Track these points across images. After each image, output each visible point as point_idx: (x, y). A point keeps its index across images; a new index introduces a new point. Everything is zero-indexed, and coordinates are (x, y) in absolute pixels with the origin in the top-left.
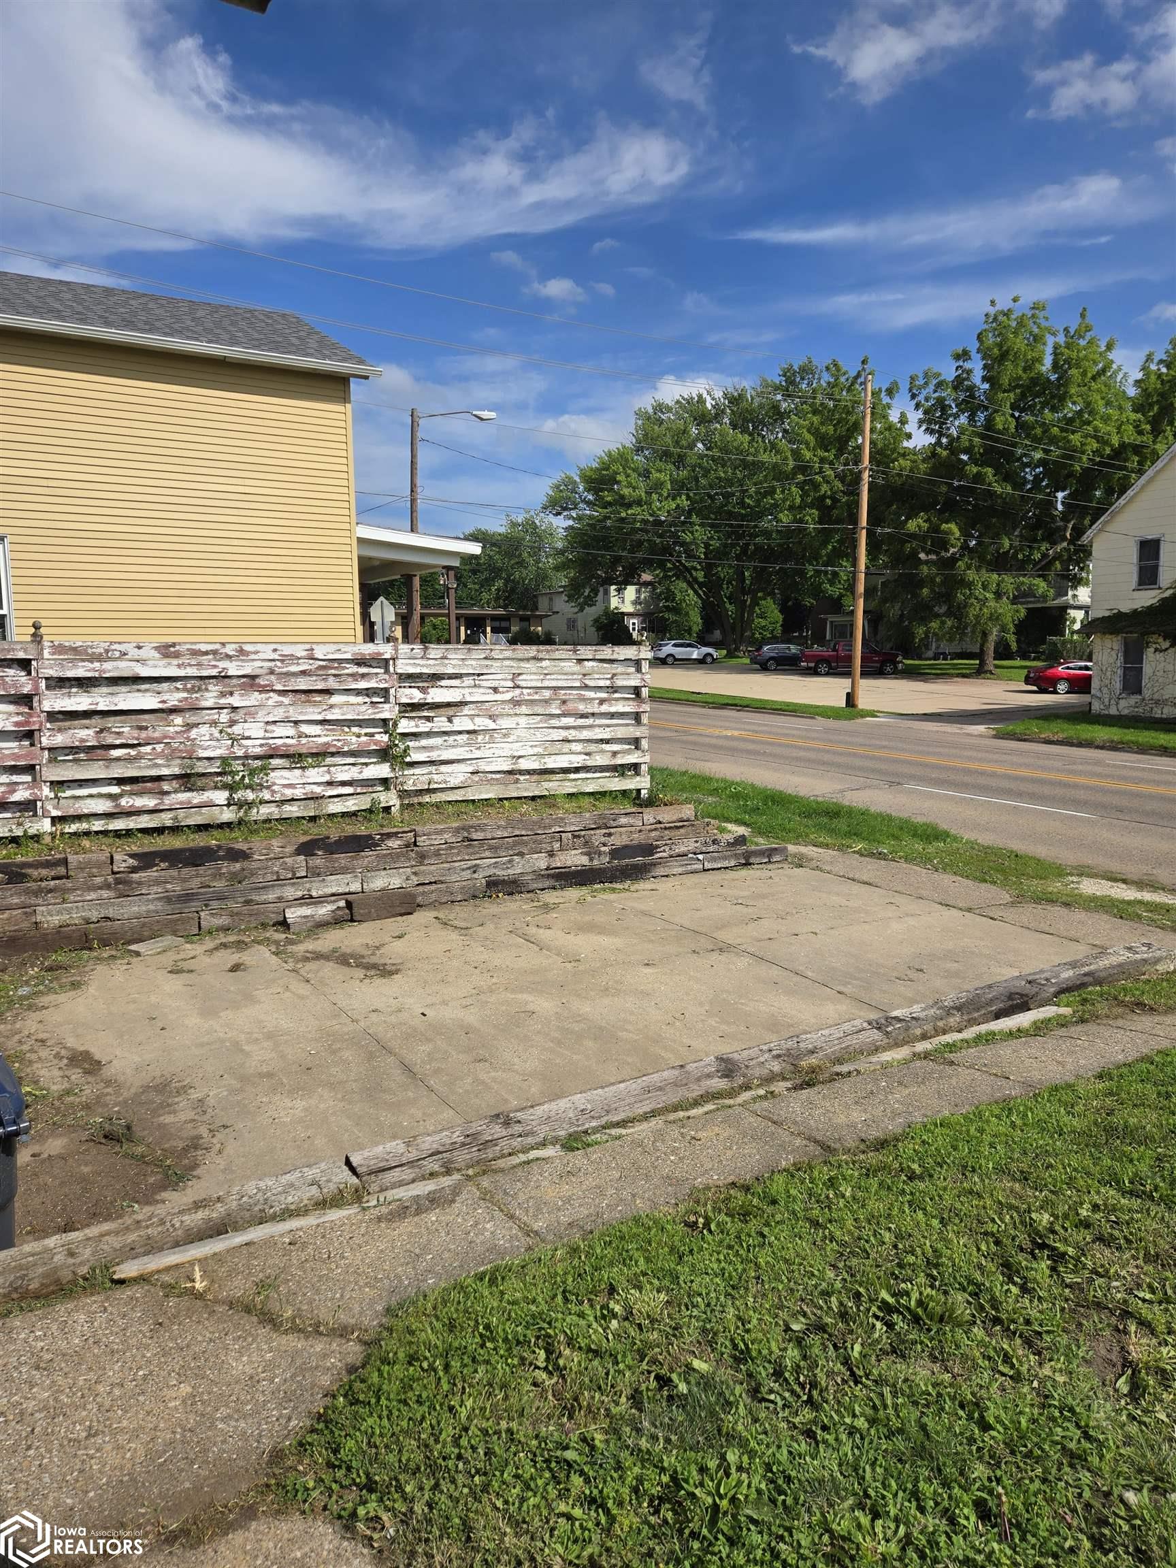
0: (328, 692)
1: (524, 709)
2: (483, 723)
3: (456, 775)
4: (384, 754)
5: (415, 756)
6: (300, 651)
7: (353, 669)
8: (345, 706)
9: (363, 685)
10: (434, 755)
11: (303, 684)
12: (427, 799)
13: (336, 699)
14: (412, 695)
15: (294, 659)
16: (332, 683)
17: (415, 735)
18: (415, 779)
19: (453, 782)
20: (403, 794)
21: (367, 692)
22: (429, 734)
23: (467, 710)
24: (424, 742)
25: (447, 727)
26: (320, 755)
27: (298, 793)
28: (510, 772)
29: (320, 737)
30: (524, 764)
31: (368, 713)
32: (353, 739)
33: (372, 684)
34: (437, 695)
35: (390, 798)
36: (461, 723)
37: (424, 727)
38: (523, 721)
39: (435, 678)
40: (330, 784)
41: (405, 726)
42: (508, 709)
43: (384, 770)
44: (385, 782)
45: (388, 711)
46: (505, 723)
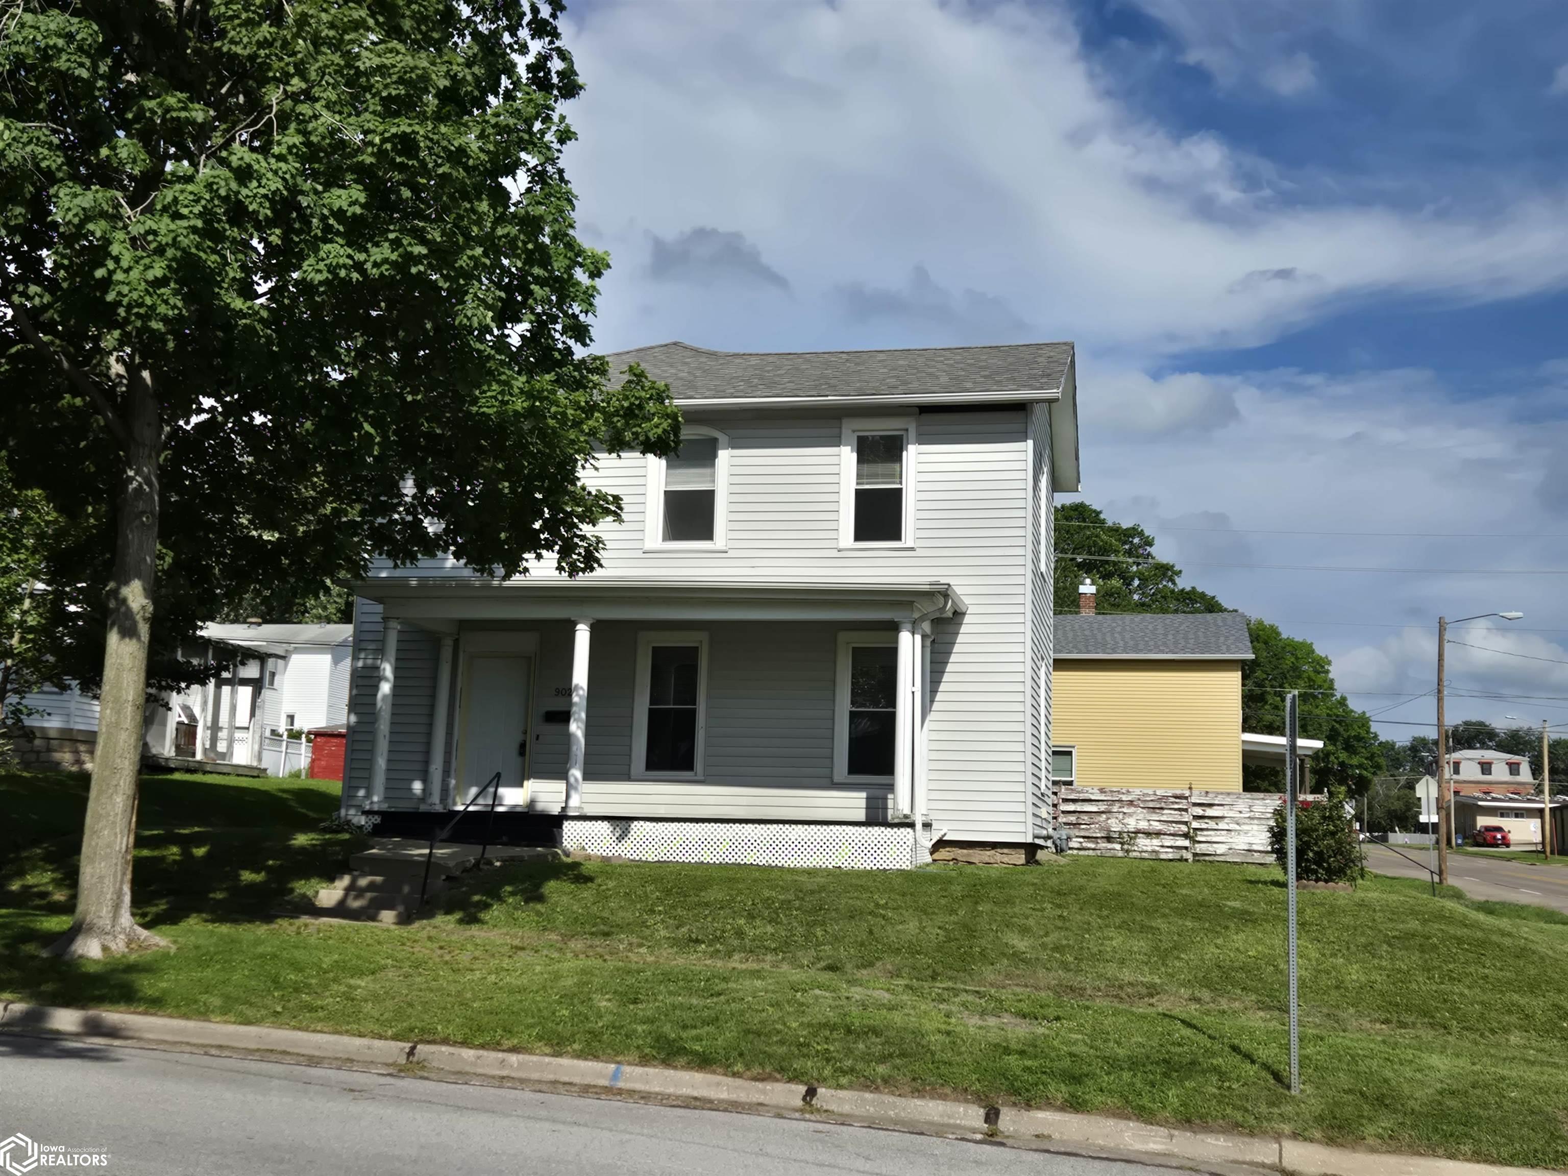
0: (1162, 808)
1: (1256, 822)
2: (1233, 826)
3: (1221, 849)
4: (1186, 836)
5: (1199, 838)
6: (1151, 792)
7: (1173, 800)
8: (1167, 815)
9: (1176, 806)
10: (1209, 839)
11: (1151, 805)
12: (1207, 858)
13: (1166, 812)
14: (1199, 811)
15: (1148, 795)
16: (1163, 805)
17: (1202, 830)
18: (1200, 848)
19: (1218, 852)
20: (1195, 855)
21: (1180, 810)
22: (1207, 830)
23: (1226, 820)
24: (1205, 833)
25: (1216, 827)
26: (1158, 834)
27: (1149, 849)
28: (1249, 851)
29: (1157, 826)
30: (1255, 847)
31: (1178, 818)
32: (1173, 829)
33: (1180, 806)
34: (1210, 812)
35: (1188, 856)
36: (1222, 825)
37: (1204, 826)
38: (1255, 827)
39: (1210, 805)
40: (1162, 846)
41: (1195, 825)
42: (1247, 821)
43: (1186, 843)
44: (1186, 848)
45: (1186, 817)
46: (1245, 827)
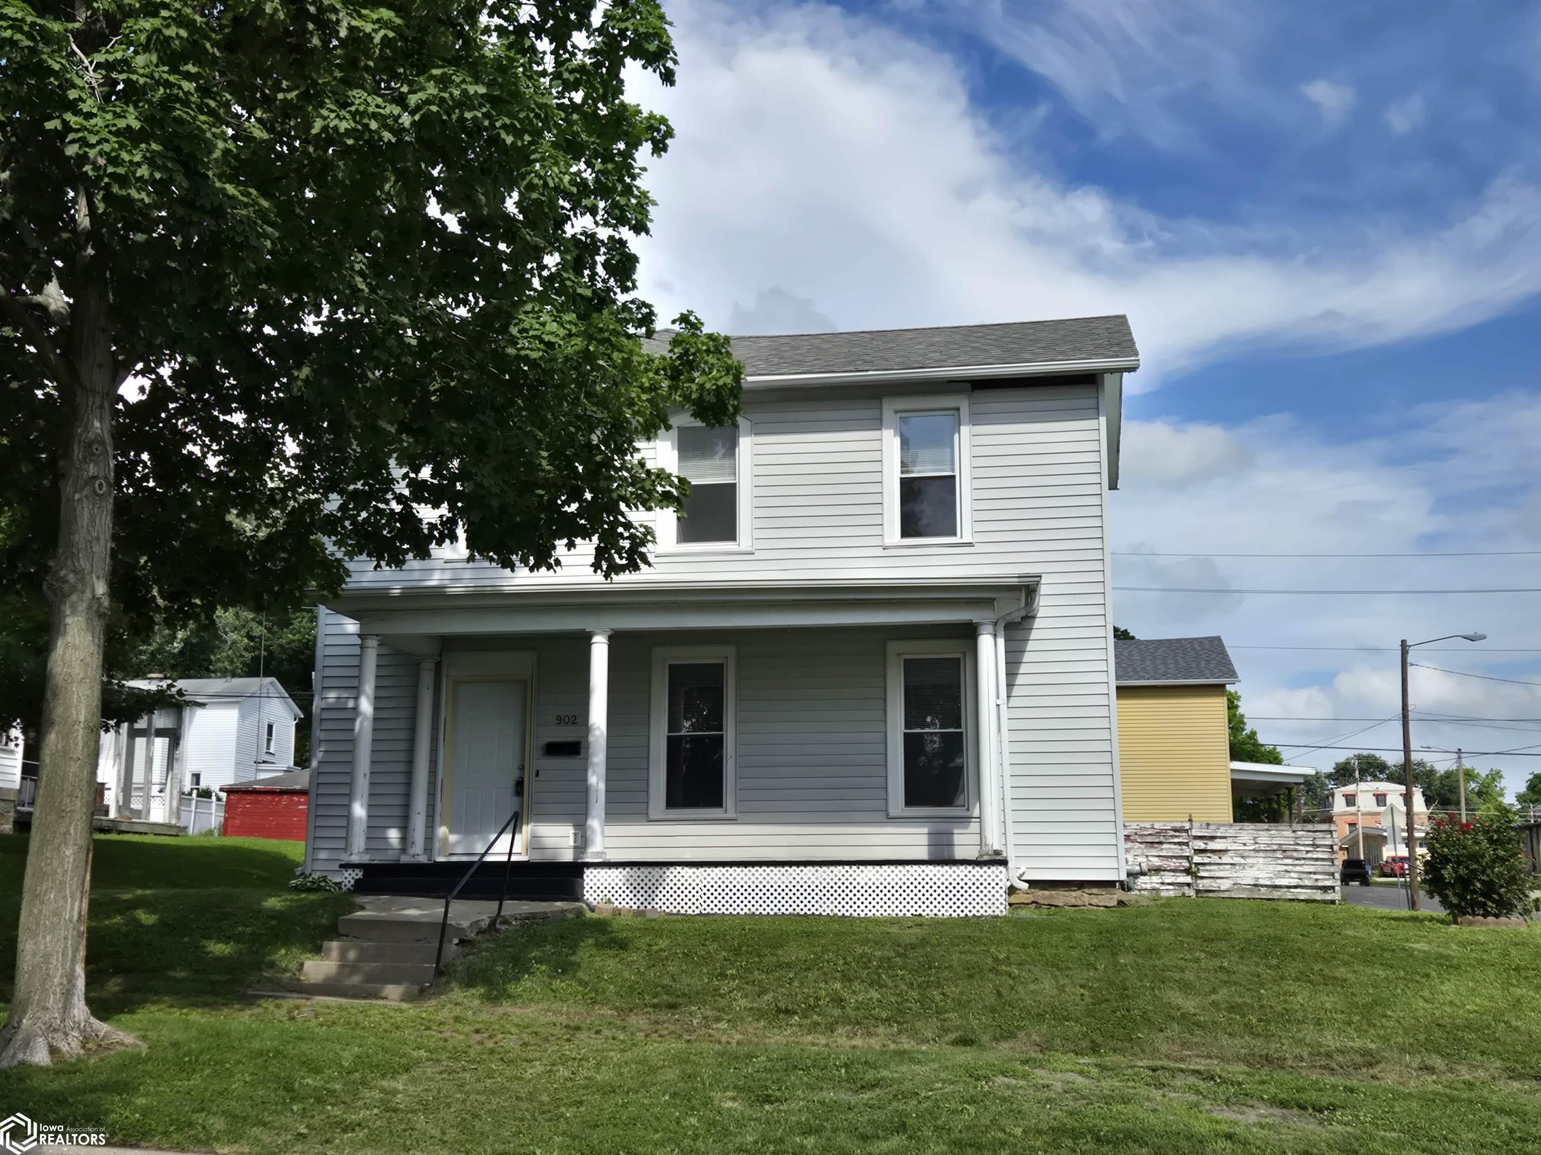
0: (1161, 843)
1: (1261, 854)
2: (1237, 860)
3: (1225, 885)
4: (1188, 871)
5: (1201, 874)
6: (1148, 825)
7: (1172, 833)
8: (1168, 849)
9: (1176, 840)
10: (1212, 874)
11: (1149, 839)
12: (1211, 895)
13: (1165, 846)
14: (1200, 845)
15: (1145, 829)
16: (1162, 839)
17: (1204, 864)
18: (1202, 884)
19: (1223, 888)
20: (1198, 891)
21: (1180, 844)
22: (1210, 864)
23: (1230, 854)
24: (1208, 868)
25: (1219, 861)
26: (1158, 870)
27: (1149, 886)
28: (1255, 885)
29: (1156, 862)
30: (1262, 882)
31: (1179, 853)
32: (1173, 864)
33: (1181, 840)
34: (1212, 845)
35: (1191, 893)
36: (1226, 859)
37: (1206, 860)
38: (1261, 860)
39: (1213, 838)
40: (1163, 883)
41: (1197, 859)
42: (1252, 854)
43: (1188, 879)
44: (1188, 885)
45: (1188, 852)
46: (1250, 861)
